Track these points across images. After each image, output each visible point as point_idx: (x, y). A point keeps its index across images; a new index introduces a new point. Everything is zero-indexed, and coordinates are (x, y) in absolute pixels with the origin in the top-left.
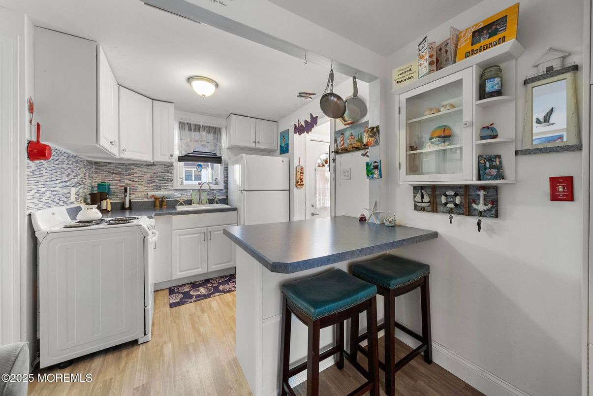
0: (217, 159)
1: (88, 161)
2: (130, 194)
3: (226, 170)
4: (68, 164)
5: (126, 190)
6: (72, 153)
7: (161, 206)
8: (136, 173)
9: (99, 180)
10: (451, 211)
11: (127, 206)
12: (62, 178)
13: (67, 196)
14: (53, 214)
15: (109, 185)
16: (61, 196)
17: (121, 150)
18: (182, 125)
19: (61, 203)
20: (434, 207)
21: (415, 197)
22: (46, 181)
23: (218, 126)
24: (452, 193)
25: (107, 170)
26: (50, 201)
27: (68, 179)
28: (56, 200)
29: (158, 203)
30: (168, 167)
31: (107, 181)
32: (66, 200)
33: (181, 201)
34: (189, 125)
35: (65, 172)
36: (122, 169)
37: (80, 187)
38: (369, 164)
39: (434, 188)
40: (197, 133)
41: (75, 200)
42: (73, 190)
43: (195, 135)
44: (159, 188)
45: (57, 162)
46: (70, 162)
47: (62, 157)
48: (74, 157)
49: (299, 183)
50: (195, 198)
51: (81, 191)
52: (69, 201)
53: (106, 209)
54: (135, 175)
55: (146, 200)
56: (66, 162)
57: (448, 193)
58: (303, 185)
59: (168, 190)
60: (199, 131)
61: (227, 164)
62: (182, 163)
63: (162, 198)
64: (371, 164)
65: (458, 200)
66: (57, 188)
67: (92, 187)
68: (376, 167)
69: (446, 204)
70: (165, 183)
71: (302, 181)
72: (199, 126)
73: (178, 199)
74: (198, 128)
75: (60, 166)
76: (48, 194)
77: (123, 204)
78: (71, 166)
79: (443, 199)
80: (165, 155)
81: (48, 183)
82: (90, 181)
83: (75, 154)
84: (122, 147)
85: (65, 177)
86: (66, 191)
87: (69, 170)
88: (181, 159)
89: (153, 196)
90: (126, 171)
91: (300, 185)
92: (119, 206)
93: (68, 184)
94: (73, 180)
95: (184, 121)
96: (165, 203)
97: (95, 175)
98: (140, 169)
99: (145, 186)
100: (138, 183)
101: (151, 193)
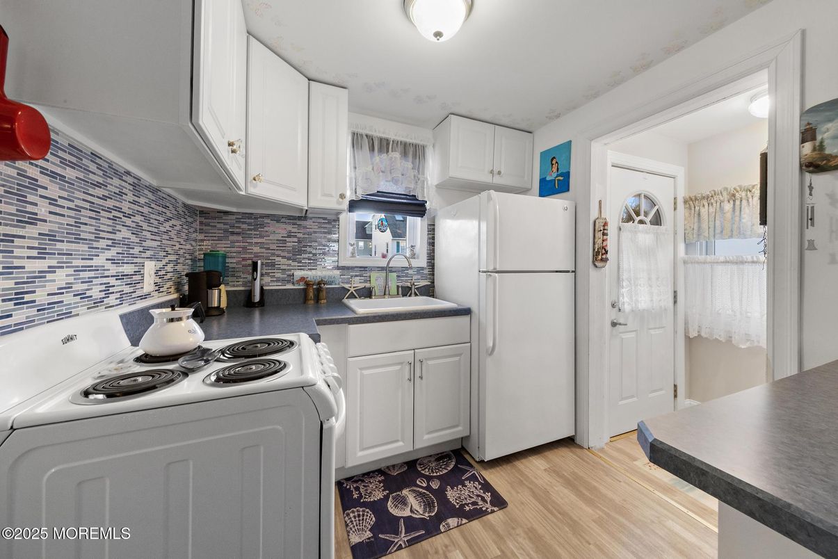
0: (417, 208)
1: (185, 206)
2: (262, 275)
3: (432, 229)
4: (134, 202)
5: (255, 265)
6: (147, 178)
7: (317, 299)
9: (207, 246)
11: (257, 298)
12: (118, 236)
13: (133, 280)
14: (69, 339)
15: (225, 257)
16: (112, 281)
17: (250, 178)
18: (357, 139)
19: (112, 300)
22: (52, 237)
23: (421, 143)
25: (221, 226)
26: (68, 298)
27: (133, 238)
28: (96, 292)
29: (311, 294)
30: (329, 223)
31: (222, 248)
32: (127, 289)
33: (352, 290)
34: (370, 139)
35: (128, 222)
36: (249, 224)
37: (167, 260)
40: (384, 156)
41: (152, 288)
42: (150, 267)
43: (380, 159)
44: (313, 265)
45: (100, 192)
46: (142, 200)
47: (116, 181)
48: (155, 190)
50: (377, 281)
51: (169, 268)
52: (139, 293)
53: (218, 308)
54: (272, 237)
55: (290, 286)
56: (130, 197)
58: (607, 260)
59: (329, 268)
60: (388, 151)
61: (434, 219)
62: (353, 214)
63: (319, 283)
66: (96, 262)
67: (194, 260)
70: (324, 254)
71: (606, 252)
72: (387, 141)
73: (347, 286)
74: (384, 145)
75: (110, 203)
76: (61, 277)
77: (249, 294)
78: (146, 210)
80: (331, 196)
81: (64, 247)
82: (188, 247)
83: (155, 183)
84: (252, 174)
85: (124, 233)
86: (128, 269)
87: (138, 218)
88: (354, 206)
89: (302, 279)
90: (255, 230)
91: (602, 260)
92: (242, 298)
93: (136, 250)
94: (148, 243)
95: (360, 131)
96: (323, 294)
97: (201, 237)
99: (289, 259)
100: (277, 253)
101: (298, 274)
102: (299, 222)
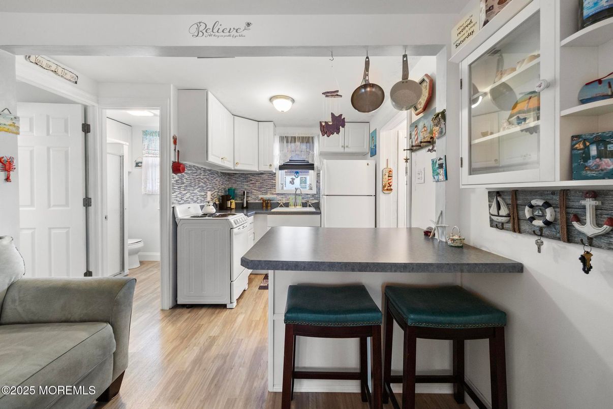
0: (311, 167)
1: (221, 173)
2: (247, 197)
3: (318, 175)
4: (204, 175)
5: (244, 192)
6: (207, 168)
7: (267, 207)
8: (251, 180)
9: (230, 186)
10: (540, 233)
11: (245, 206)
12: (200, 185)
13: (205, 197)
14: (189, 208)
15: (234, 190)
16: (199, 197)
17: (235, 163)
18: (282, 139)
19: (199, 201)
20: (515, 224)
21: (490, 207)
22: (186, 186)
23: (311, 136)
24: (540, 203)
25: (235, 179)
26: (189, 200)
27: (204, 185)
28: (195, 199)
29: (264, 205)
30: (272, 175)
31: (234, 186)
32: (203, 199)
33: (281, 204)
34: (287, 138)
35: (203, 181)
36: (243, 178)
37: (215, 191)
38: (435, 161)
39: (515, 193)
40: (293, 144)
41: (210, 199)
42: (209, 193)
43: (292, 146)
44: (266, 193)
45: (195, 174)
46: (206, 174)
47: (199, 171)
48: (210, 170)
49: (385, 188)
50: (291, 201)
51: (216, 194)
52: (206, 200)
53: (230, 207)
54: (251, 182)
55: (257, 201)
56: (203, 174)
57: (533, 202)
58: (391, 190)
59: (273, 194)
60: (295, 142)
61: (319, 171)
62: (284, 171)
63: (268, 200)
64: (436, 162)
65: (549, 214)
66: (195, 192)
67: (225, 191)
68: (441, 166)
69: (532, 219)
70: (270, 188)
71: (390, 186)
72: (295, 138)
73: (279, 202)
74: (294, 139)
75: (198, 177)
76: (188, 195)
77: (243, 204)
78: (207, 177)
79: (527, 213)
80: (267, 165)
81: (188, 188)
82: (223, 186)
83: (210, 168)
84: (236, 162)
85: (202, 184)
86: (203, 194)
87: (205, 179)
88: (282, 168)
89: (262, 198)
90: (245, 179)
91: (387, 190)
92: (241, 205)
93: (205, 189)
94: (209, 186)
95: (283, 135)
96: (269, 204)
97: (228, 183)
98: (253, 177)
99: (257, 190)
100: (253, 188)
101: (261, 196)
102: (260, 176)
